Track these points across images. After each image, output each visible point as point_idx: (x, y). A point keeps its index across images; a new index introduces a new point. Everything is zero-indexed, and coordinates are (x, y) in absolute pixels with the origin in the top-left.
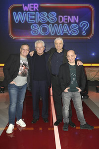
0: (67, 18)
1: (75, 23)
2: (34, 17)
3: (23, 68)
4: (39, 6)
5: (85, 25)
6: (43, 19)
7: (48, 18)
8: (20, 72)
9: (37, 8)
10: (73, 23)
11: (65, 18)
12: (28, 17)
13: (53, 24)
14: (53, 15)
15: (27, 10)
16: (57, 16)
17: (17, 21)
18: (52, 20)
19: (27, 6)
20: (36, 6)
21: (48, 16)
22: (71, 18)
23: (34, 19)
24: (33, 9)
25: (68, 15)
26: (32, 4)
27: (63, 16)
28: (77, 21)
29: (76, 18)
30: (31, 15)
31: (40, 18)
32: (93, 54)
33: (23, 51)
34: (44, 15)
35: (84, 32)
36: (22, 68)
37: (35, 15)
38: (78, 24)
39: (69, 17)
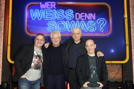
0: (84, 15)
1: (92, 20)
2: (51, 14)
3: (37, 60)
4: (56, 4)
5: (102, 22)
6: (60, 17)
7: (65, 15)
8: (33, 64)
9: (54, 6)
10: (90, 20)
11: (82, 15)
12: (45, 14)
13: (70, 21)
14: (70, 12)
15: (45, 8)
16: (74, 14)
17: (34, 18)
18: (69, 17)
19: (44, 4)
20: (53, 4)
21: (65, 14)
22: (88, 15)
23: (51, 16)
24: (50, 7)
25: (85, 13)
26: (49, 3)
27: (80, 13)
28: (94, 18)
29: (93, 15)
30: (47, 13)
31: (57, 15)
32: (112, 51)
33: (37, 41)
34: (61, 12)
35: (102, 28)
36: (35, 60)
37: (52, 13)
38: (95, 21)
39: (86, 14)
